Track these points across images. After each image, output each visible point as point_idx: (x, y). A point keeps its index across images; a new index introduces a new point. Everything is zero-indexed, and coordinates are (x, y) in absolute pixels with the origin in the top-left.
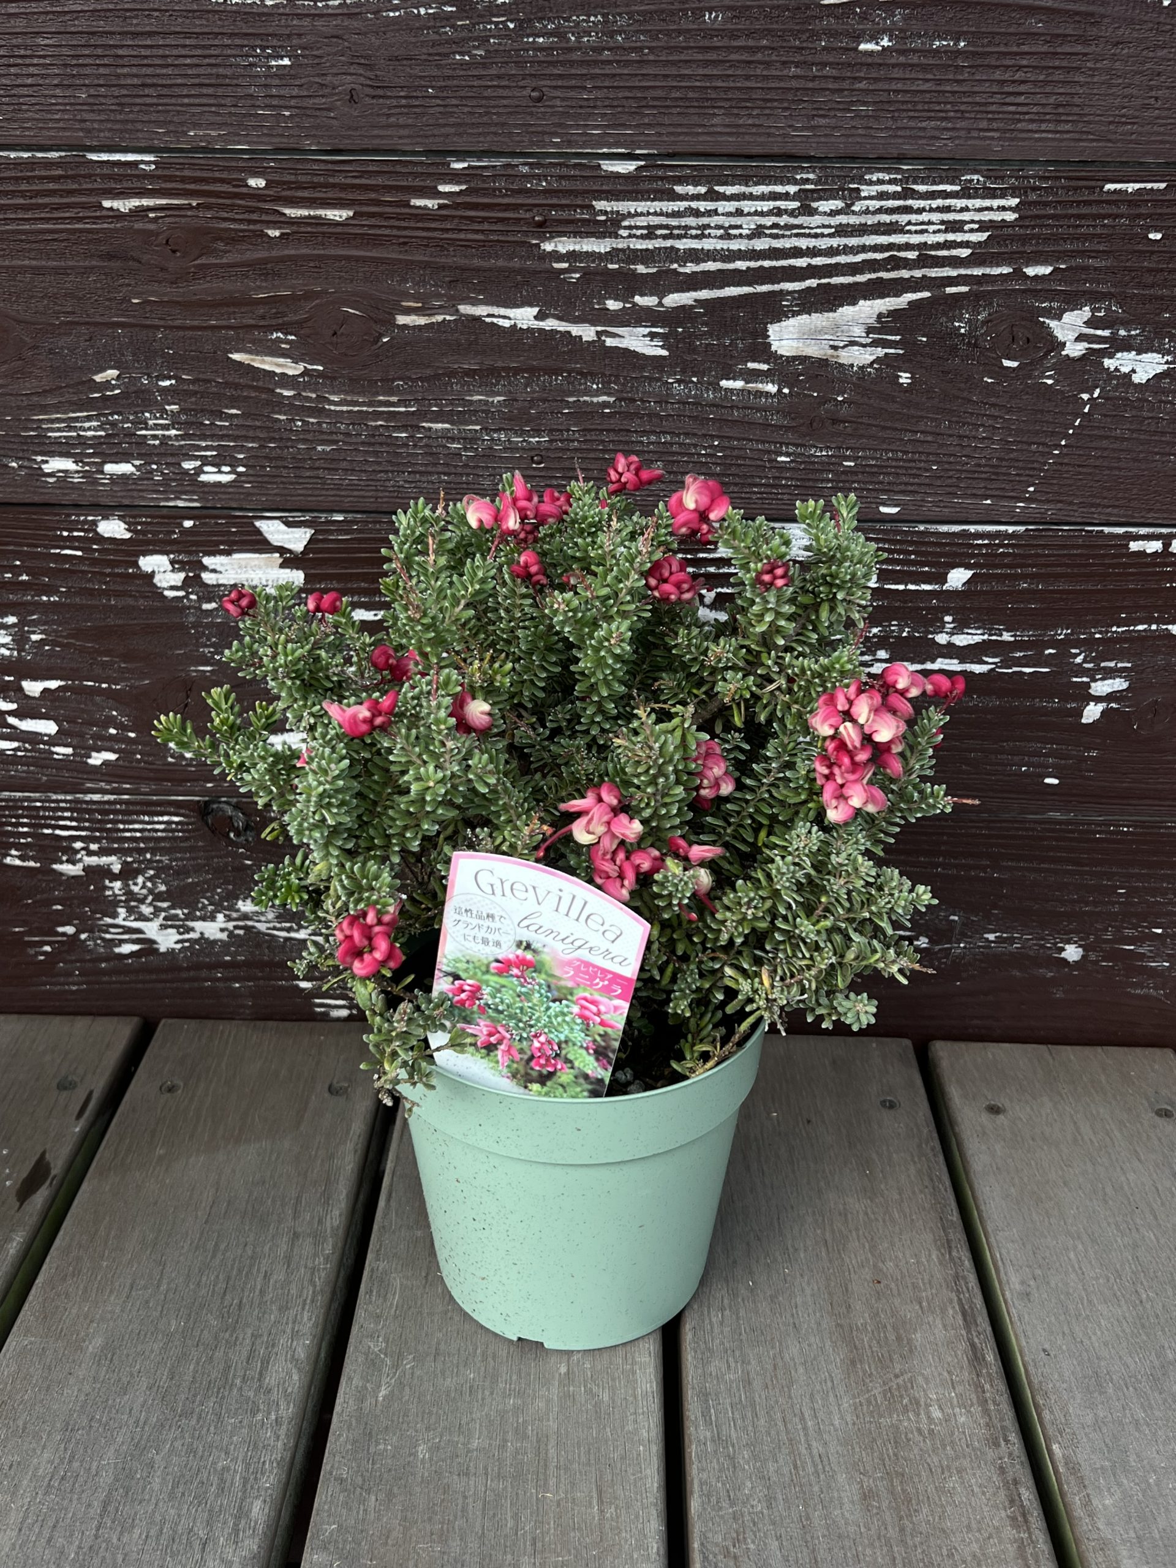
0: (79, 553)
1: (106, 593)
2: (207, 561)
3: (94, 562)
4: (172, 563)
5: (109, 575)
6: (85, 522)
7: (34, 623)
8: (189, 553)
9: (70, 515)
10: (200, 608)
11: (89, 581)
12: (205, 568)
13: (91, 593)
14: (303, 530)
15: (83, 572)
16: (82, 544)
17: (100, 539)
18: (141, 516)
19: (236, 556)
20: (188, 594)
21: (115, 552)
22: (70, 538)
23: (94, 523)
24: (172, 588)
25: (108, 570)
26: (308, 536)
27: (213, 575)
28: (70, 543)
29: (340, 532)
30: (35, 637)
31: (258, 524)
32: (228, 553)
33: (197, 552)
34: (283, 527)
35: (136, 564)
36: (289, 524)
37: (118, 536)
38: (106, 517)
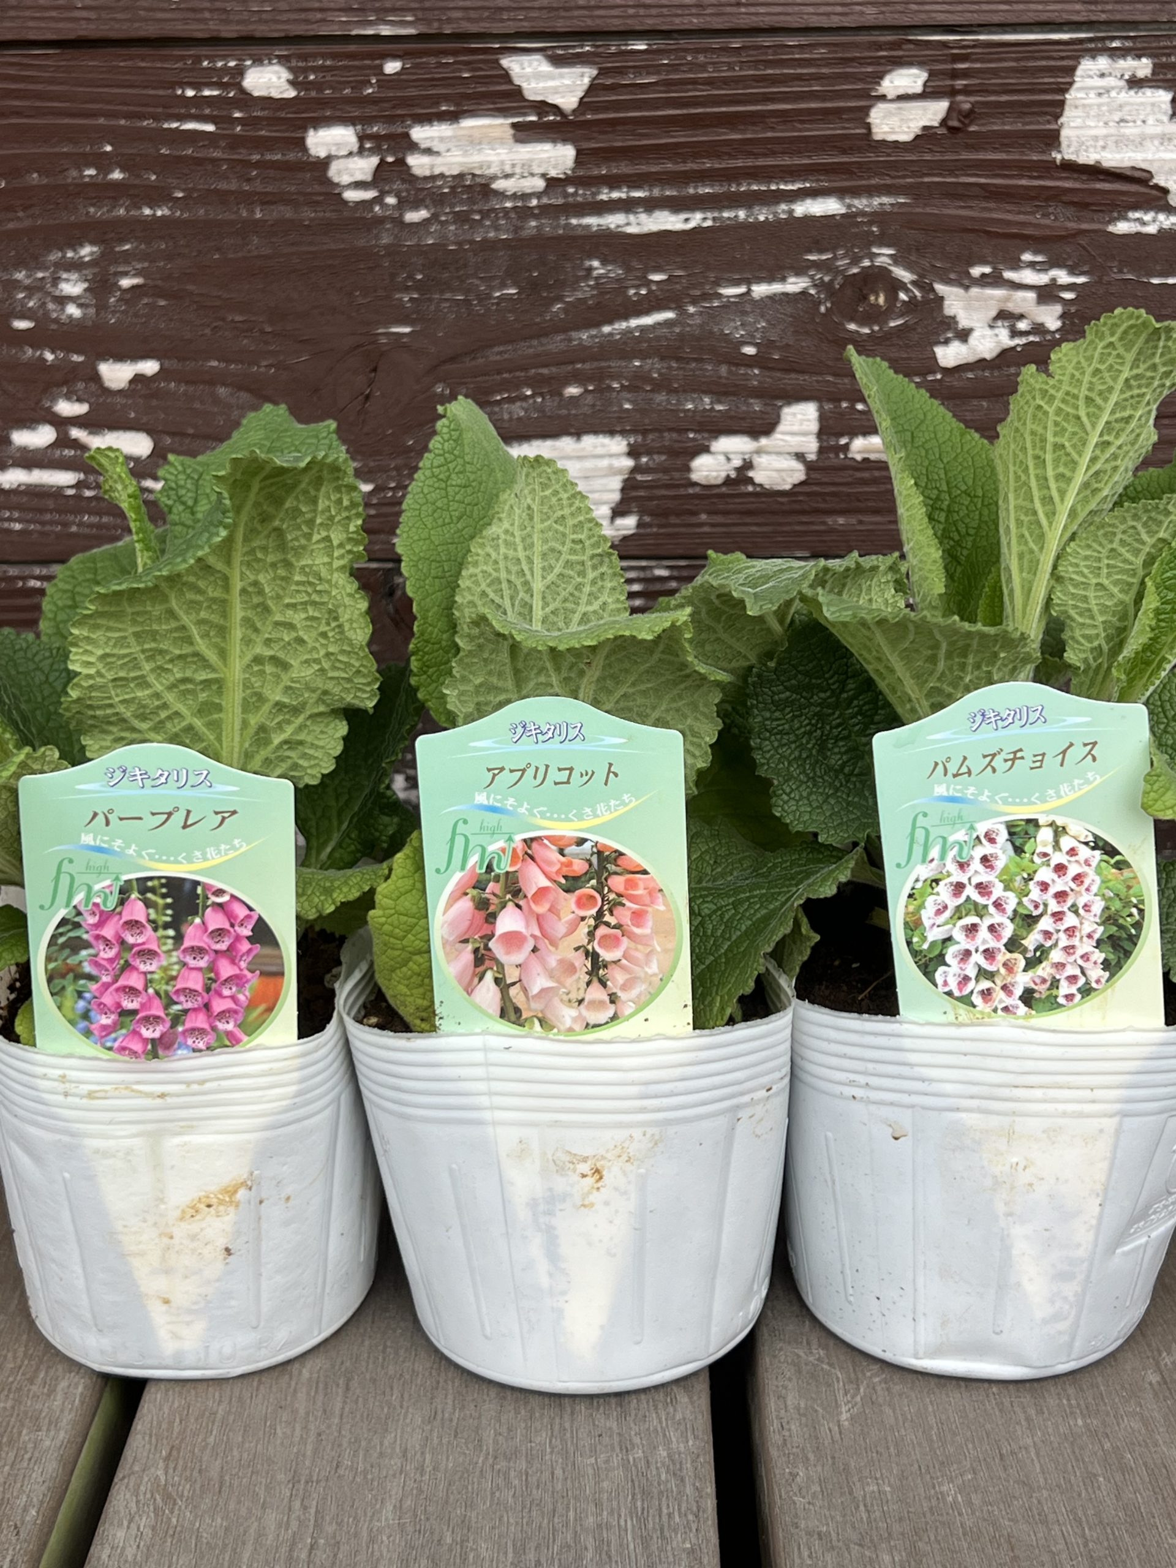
0: (210, 128)
1: (248, 199)
2: (419, 133)
3: (235, 142)
4: (362, 138)
5: (257, 165)
6: (225, 70)
7: (127, 257)
8: (391, 119)
9: (198, 59)
10: (400, 222)
11: (225, 177)
12: (413, 147)
13: (223, 197)
14: (578, 70)
15: (214, 161)
16: (215, 110)
17: (246, 99)
18: (314, 56)
19: (468, 123)
20: (383, 194)
21: (272, 121)
22: (198, 100)
23: (240, 72)
24: (359, 185)
25: (256, 157)
26: (587, 81)
27: (425, 160)
28: (197, 108)
29: (638, 70)
30: (126, 283)
31: (506, 62)
32: (453, 117)
33: (402, 118)
34: (545, 67)
35: (301, 143)
36: (557, 61)
37: (275, 94)
38: (258, 61)
